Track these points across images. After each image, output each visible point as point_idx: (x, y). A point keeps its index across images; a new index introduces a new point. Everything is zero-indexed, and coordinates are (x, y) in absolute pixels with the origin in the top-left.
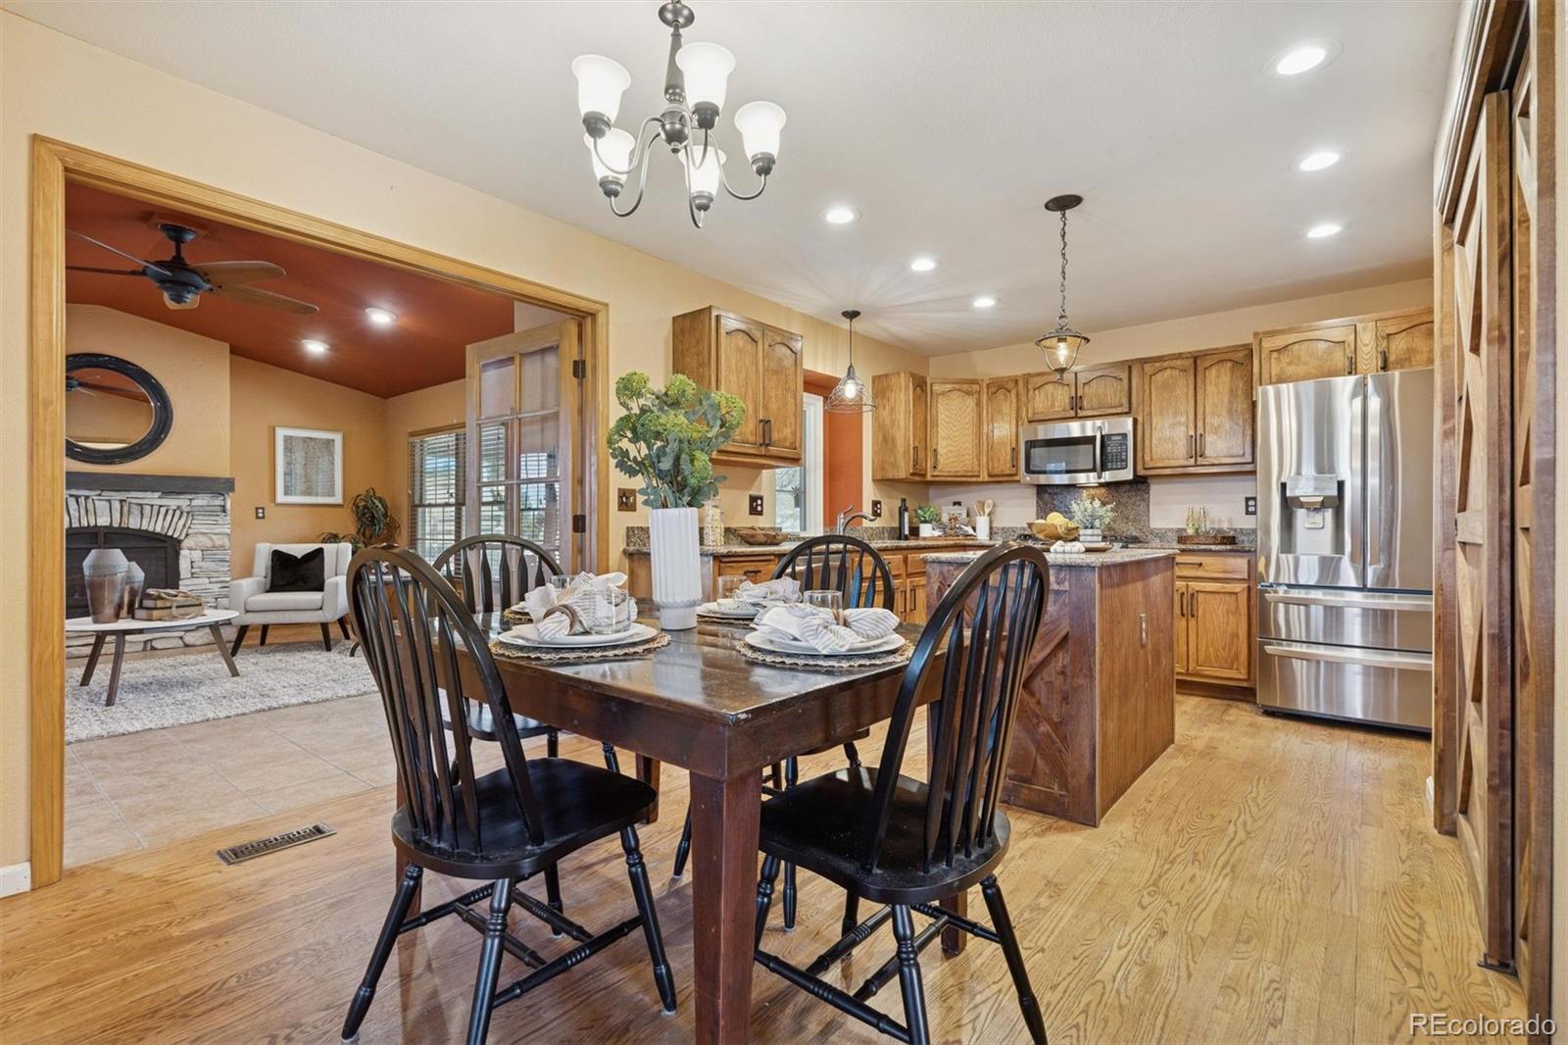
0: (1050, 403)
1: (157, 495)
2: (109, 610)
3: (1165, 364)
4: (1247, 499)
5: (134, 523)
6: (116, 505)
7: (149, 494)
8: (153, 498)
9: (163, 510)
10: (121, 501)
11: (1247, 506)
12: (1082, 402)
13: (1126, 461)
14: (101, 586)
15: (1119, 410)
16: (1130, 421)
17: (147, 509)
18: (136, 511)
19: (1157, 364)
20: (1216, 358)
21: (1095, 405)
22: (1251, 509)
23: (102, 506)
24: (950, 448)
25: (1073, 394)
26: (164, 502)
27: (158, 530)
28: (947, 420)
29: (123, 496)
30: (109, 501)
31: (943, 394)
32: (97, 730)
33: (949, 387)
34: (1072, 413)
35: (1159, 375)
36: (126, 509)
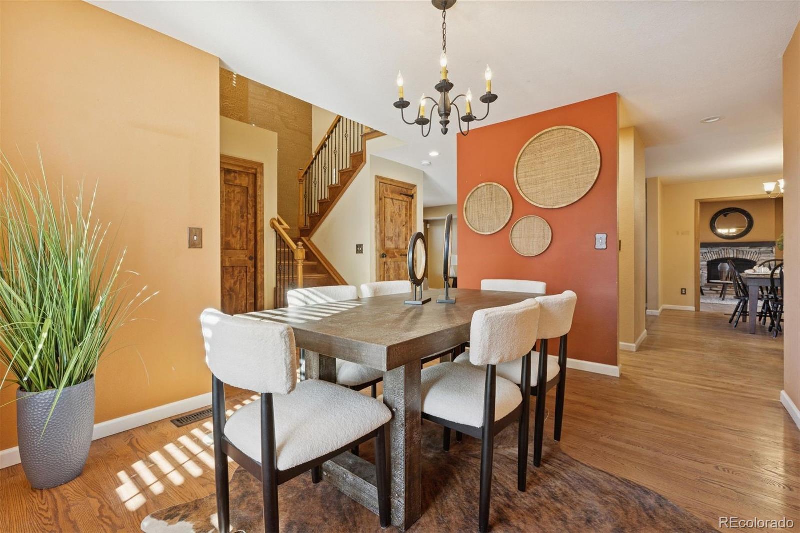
1: (748, 248)
2: (724, 278)
5: (741, 257)
6: (736, 251)
7: (745, 248)
8: (747, 249)
9: (750, 253)
10: (737, 250)
14: (723, 272)
17: (745, 253)
18: (742, 253)
23: (731, 252)
26: (751, 250)
27: (749, 258)
29: (737, 249)
30: (733, 250)
32: (718, 303)
36: (738, 253)
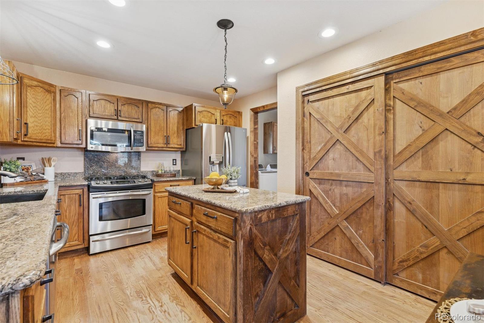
0: (103, 110)
3: (157, 106)
4: (173, 160)
11: (173, 162)
12: (120, 113)
13: (143, 143)
15: (138, 120)
16: (144, 126)
19: (153, 105)
20: (174, 108)
21: (127, 115)
22: (175, 163)
24: (36, 124)
25: (116, 108)
28: (34, 105)
31: (31, 86)
33: (35, 83)
34: (116, 117)
35: (154, 109)
